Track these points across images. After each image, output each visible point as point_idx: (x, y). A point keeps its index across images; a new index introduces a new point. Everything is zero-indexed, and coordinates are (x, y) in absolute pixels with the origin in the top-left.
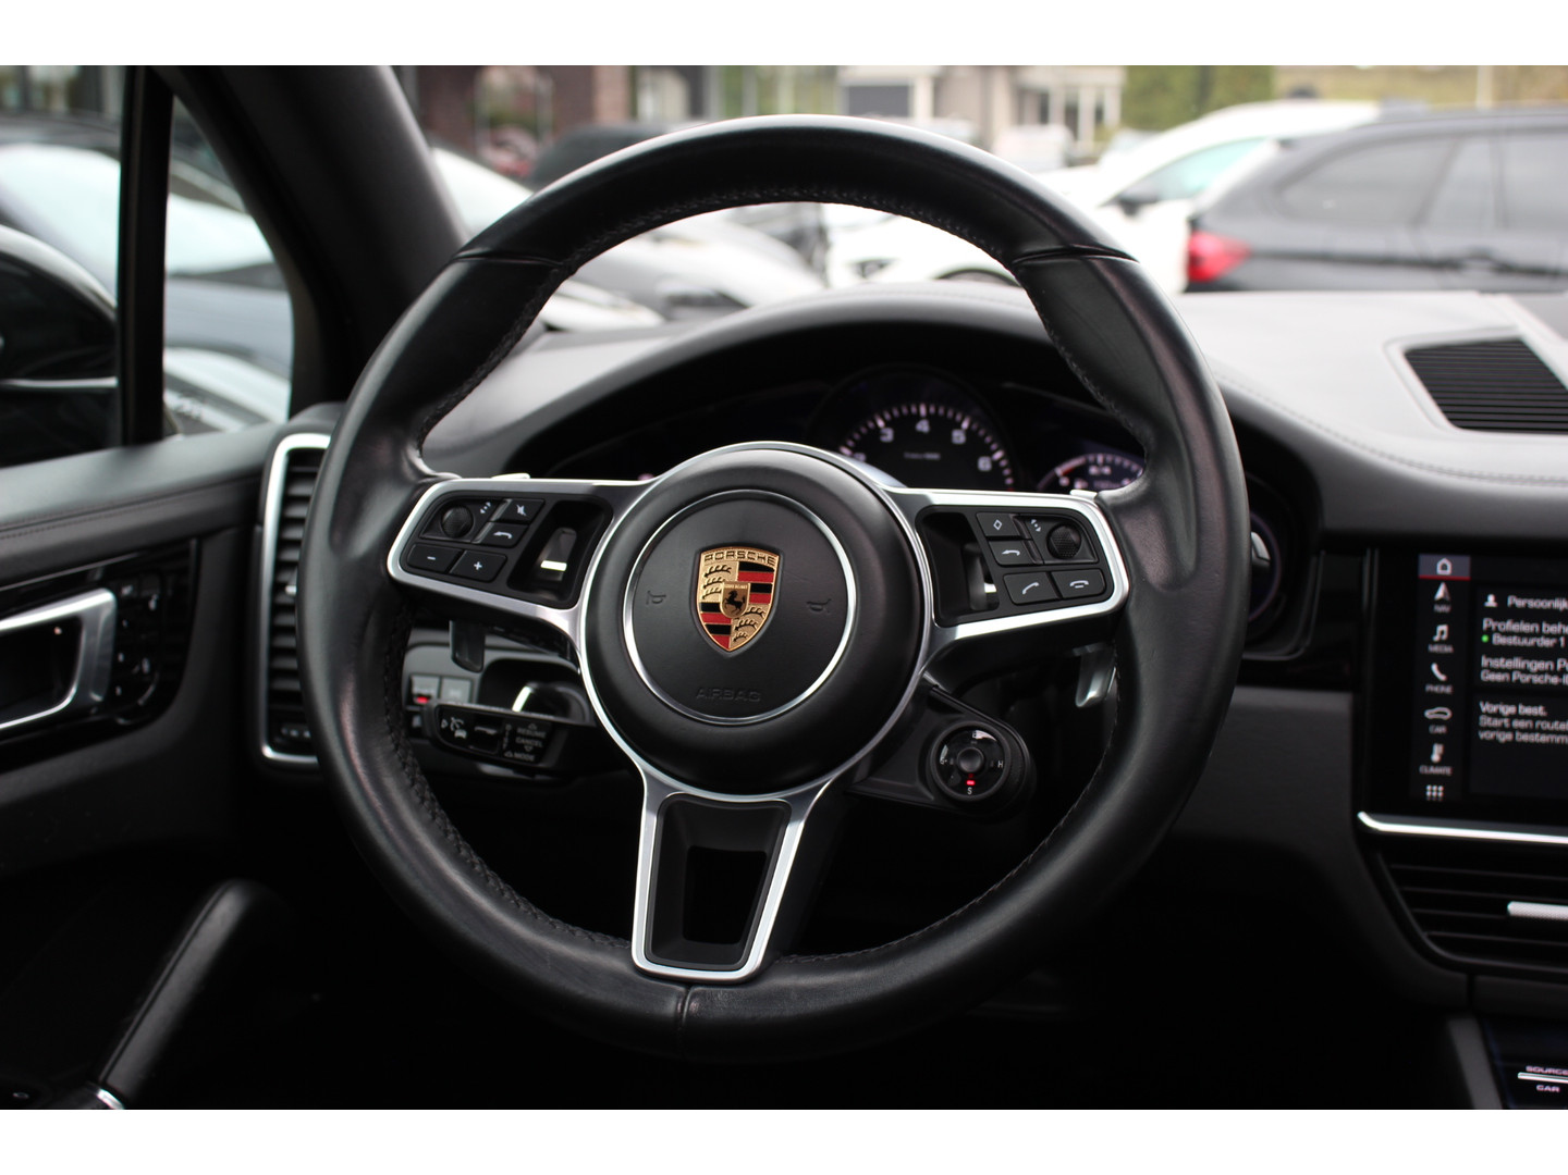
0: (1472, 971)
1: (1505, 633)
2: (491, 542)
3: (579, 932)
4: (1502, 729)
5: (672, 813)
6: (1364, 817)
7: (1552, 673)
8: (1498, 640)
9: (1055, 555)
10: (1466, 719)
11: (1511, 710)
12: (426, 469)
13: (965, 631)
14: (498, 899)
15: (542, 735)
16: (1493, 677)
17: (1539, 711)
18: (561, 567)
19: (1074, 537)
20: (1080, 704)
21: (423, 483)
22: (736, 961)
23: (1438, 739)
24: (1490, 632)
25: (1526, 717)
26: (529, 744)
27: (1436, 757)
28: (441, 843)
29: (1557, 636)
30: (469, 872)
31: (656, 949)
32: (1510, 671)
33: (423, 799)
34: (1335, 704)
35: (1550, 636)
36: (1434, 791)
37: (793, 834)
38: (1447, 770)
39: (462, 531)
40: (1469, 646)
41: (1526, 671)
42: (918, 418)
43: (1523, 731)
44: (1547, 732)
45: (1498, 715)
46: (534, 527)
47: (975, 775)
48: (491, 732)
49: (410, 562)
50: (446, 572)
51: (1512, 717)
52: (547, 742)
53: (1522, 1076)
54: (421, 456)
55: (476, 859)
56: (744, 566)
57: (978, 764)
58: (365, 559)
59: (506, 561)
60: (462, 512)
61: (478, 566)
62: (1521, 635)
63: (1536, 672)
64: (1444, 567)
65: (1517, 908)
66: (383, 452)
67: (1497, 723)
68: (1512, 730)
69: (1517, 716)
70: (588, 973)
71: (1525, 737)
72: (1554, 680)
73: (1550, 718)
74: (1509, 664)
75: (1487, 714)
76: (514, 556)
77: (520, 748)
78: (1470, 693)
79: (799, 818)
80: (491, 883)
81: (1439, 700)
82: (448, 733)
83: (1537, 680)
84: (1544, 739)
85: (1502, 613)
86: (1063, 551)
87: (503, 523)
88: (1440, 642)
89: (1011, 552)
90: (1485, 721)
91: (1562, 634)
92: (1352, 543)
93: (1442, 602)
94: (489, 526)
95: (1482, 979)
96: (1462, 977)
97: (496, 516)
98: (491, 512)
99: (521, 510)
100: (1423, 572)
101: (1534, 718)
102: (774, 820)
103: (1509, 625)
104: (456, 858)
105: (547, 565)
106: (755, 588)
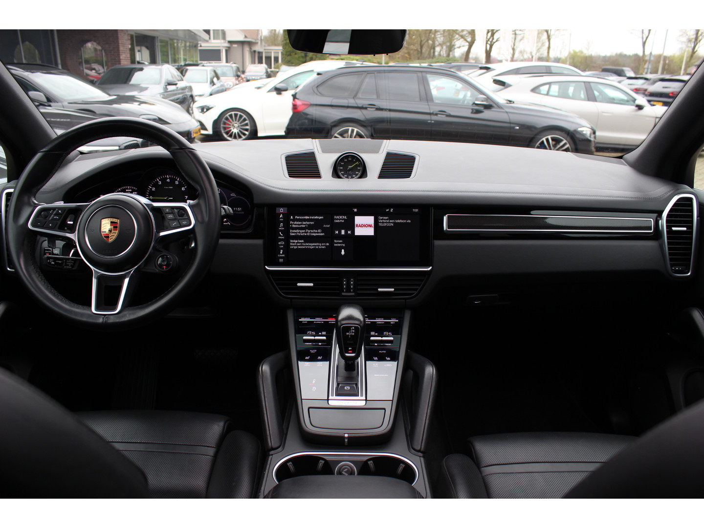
0: (291, 299)
1: (295, 224)
2: (53, 219)
3: (80, 306)
4: (295, 246)
5: (100, 278)
6: (266, 267)
7: (305, 233)
8: (294, 226)
9: (180, 217)
10: (287, 244)
11: (297, 241)
12: (36, 202)
13: (162, 234)
14: (61, 300)
15: (73, 262)
16: (292, 234)
17: (303, 241)
18: (72, 223)
19: (183, 212)
20: (190, 248)
21: (36, 206)
22: (115, 309)
23: (282, 248)
24: (292, 224)
25: (300, 243)
26: (70, 264)
27: (281, 253)
28: (47, 289)
29: (306, 225)
30: (54, 295)
31: (97, 308)
32: (296, 233)
33: (42, 279)
34: (260, 242)
35: (304, 225)
36: (281, 260)
37: (127, 281)
38: (284, 255)
39: (46, 217)
40: (288, 228)
41: (299, 233)
42: (167, 178)
43: (299, 246)
44: (304, 246)
45: (294, 243)
46: (63, 215)
47: (165, 265)
48: (60, 262)
49: (33, 225)
50: (43, 227)
51: (297, 243)
52: (74, 263)
53: (300, 320)
54: (35, 199)
55: (56, 292)
56: (111, 222)
57: (166, 263)
58: (23, 225)
59: (57, 223)
60: (46, 213)
61: (51, 225)
62: (298, 225)
63: (302, 233)
64: (282, 210)
65: (299, 284)
66: (26, 199)
67: (294, 244)
68: (297, 246)
69: (298, 243)
70: (82, 315)
71: (299, 247)
72: (306, 234)
73: (305, 243)
74: (296, 231)
75: (292, 242)
76: (59, 222)
77: (68, 265)
78: (288, 238)
79: (128, 277)
80: (59, 297)
81: (281, 240)
82: (50, 263)
83: (302, 234)
84: (304, 247)
85: (294, 220)
86: (181, 215)
87: (56, 215)
88: (281, 227)
89: (171, 216)
90: (291, 244)
91: (307, 224)
92: (261, 206)
93: (281, 218)
94: (53, 215)
95: (293, 300)
96: (289, 300)
97: (54, 213)
98: (53, 212)
99: (60, 211)
100: (277, 212)
101: (302, 243)
102: (122, 278)
103: (296, 223)
104: (51, 292)
105: (69, 222)
106: (114, 227)
